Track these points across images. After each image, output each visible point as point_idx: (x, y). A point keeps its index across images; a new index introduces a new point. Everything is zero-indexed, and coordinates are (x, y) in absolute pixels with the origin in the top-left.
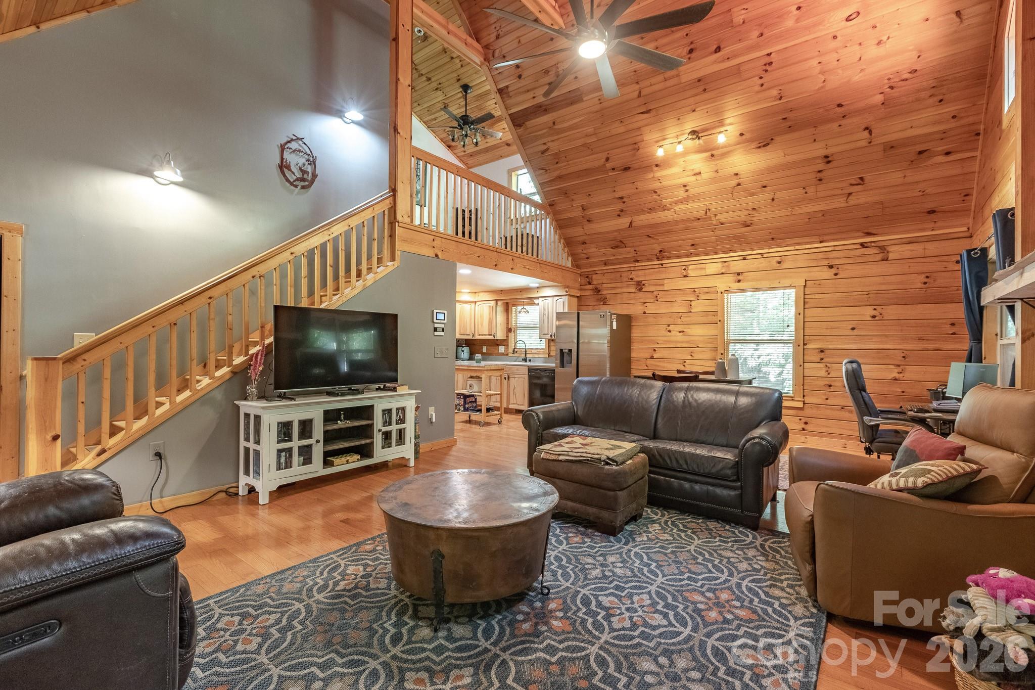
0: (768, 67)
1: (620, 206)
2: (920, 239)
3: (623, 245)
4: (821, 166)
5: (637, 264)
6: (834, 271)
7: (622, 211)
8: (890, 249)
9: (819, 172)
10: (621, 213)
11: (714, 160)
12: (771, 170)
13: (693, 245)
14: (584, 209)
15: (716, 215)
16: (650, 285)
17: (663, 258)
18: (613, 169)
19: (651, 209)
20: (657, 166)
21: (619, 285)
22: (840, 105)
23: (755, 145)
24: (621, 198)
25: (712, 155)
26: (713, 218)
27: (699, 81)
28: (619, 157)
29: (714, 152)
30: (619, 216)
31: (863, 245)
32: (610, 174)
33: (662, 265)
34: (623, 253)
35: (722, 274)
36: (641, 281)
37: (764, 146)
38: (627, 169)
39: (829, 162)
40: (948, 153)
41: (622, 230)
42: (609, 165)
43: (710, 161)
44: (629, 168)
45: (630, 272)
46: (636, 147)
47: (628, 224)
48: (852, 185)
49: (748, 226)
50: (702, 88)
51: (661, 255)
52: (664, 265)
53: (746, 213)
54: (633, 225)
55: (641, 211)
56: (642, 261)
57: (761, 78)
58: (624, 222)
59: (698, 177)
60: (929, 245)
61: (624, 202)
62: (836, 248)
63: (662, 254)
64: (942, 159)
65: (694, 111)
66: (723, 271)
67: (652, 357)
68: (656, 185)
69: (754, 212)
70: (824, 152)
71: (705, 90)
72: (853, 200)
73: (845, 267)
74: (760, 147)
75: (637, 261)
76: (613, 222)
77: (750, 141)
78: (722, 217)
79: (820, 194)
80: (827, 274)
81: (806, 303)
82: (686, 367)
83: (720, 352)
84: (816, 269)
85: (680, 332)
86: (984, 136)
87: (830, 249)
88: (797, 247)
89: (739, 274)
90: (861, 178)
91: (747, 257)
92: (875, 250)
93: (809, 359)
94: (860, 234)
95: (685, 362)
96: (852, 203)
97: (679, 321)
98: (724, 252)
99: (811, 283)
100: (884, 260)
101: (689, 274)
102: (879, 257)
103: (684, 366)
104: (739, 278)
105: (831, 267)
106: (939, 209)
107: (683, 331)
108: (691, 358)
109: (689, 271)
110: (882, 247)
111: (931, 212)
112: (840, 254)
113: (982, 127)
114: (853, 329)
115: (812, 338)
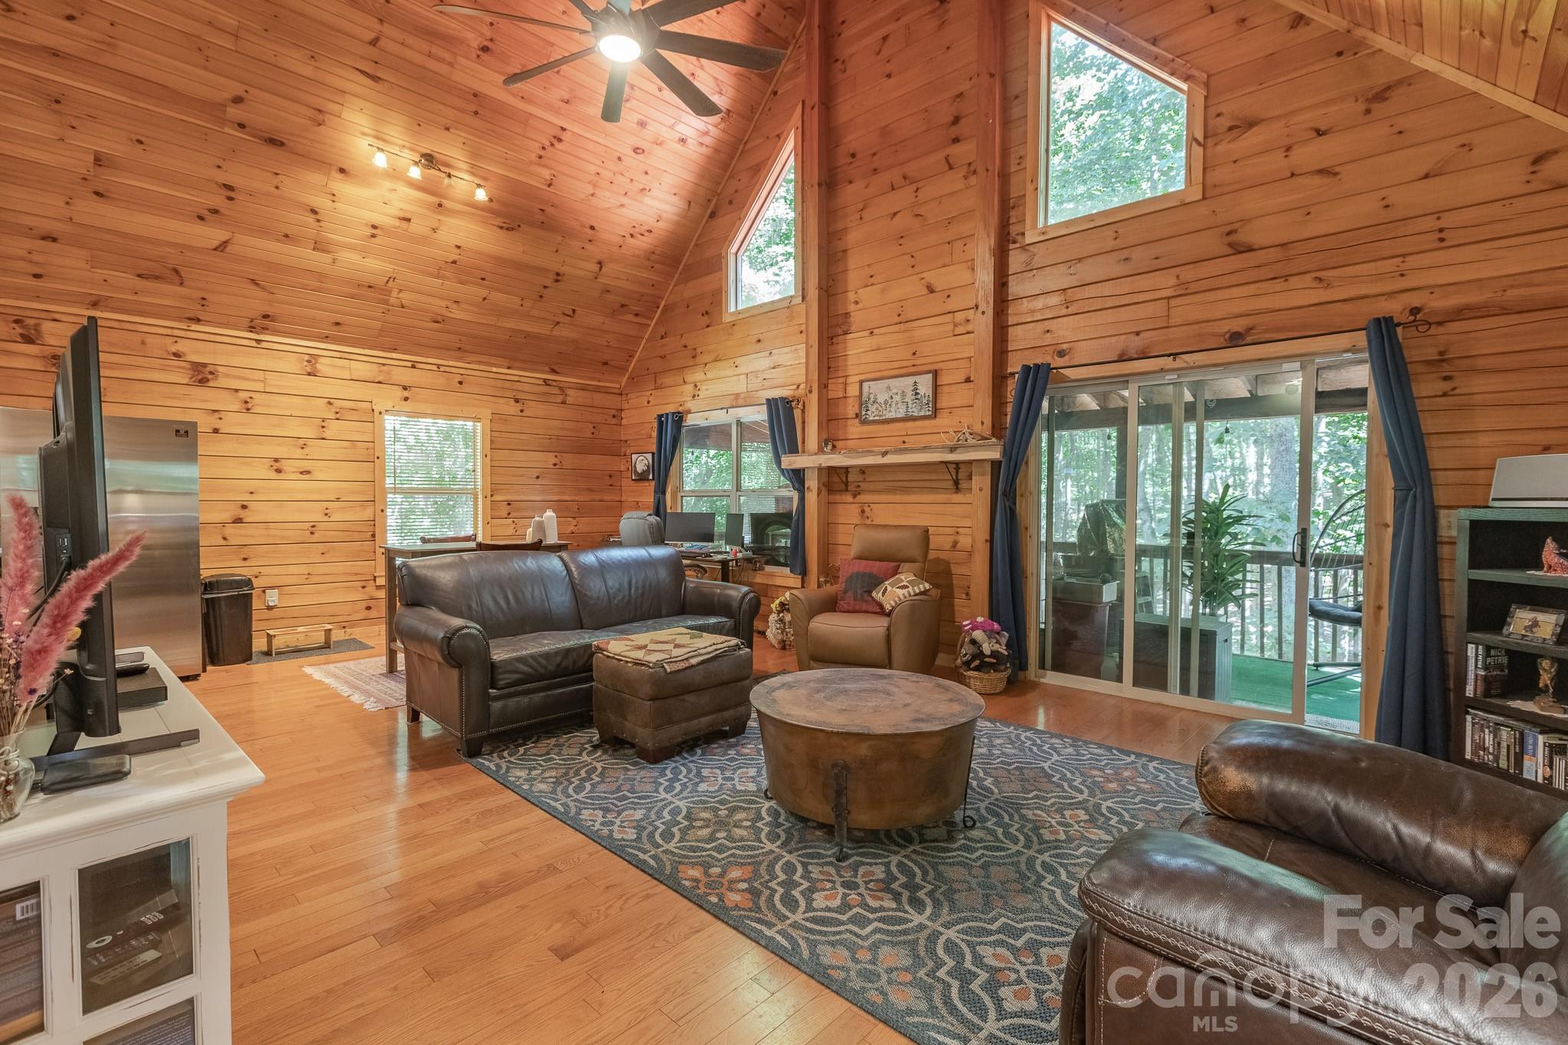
0: (555, 142)
1: (218, 200)
2: (591, 388)
3: (177, 280)
4: (549, 282)
5: (194, 327)
6: (519, 406)
7: (216, 212)
8: (570, 392)
9: (545, 287)
10: (208, 215)
11: (440, 213)
12: (500, 261)
13: (337, 324)
14: (98, 160)
15: (400, 291)
16: (227, 376)
17: (264, 329)
18: (242, 126)
19: (286, 236)
20: (342, 171)
21: (141, 361)
22: (592, 228)
23: (499, 221)
24: (230, 188)
25: (440, 205)
26: (394, 294)
27: (475, 95)
28: (265, 112)
29: (445, 202)
30: (201, 218)
31: (546, 382)
32: (227, 130)
33: (258, 341)
34: (165, 294)
35: (380, 382)
36: (205, 365)
37: (508, 229)
38: (273, 142)
39: (557, 281)
40: (637, 315)
41: (192, 248)
42: (234, 112)
43: (434, 212)
44: (282, 144)
45: (170, 340)
46: (319, 117)
47: (216, 243)
48: (564, 314)
49: (438, 322)
50: (474, 108)
51: (263, 323)
52: (264, 345)
53: (444, 303)
54: (228, 249)
55: (264, 232)
56: (208, 323)
57: (544, 148)
58: (210, 234)
59: (404, 224)
60: (598, 396)
61: (230, 199)
62: (522, 379)
63: (266, 322)
64: (631, 317)
65: (447, 129)
66: (380, 379)
67: (238, 521)
68: (321, 202)
69: (455, 306)
70: (557, 268)
71: (476, 113)
72: (558, 332)
73: (530, 403)
74: (502, 228)
75: (198, 321)
76: (174, 225)
77: (496, 213)
78: (406, 297)
79: (535, 313)
80: (513, 409)
81: (492, 442)
82: (316, 535)
83: (379, 507)
84: (502, 400)
85: (301, 473)
86: (662, 311)
87: (516, 378)
88: (482, 367)
89: (405, 388)
90: (574, 311)
91: (417, 365)
92: (557, 391)
93: (496, 513)
94: (547, 369)
95: (313, 526)
96: (555, 333)
97: (298, 453)
98: (383, 349)
99: (497, 417)
100: (564, 403)
101: (318, 371)
102: (560, 399)
103: (312, 533)
104: (406, 394)
105: (517, 401)
106: (610, 363)
107: (308, 472)
108: (326, 519)
109: (318, 366)
110: (561, 389)
111: (605, 364)
112: (526, 388)
113: (663, 303)
114: (538, 477)
115: (498, 487)
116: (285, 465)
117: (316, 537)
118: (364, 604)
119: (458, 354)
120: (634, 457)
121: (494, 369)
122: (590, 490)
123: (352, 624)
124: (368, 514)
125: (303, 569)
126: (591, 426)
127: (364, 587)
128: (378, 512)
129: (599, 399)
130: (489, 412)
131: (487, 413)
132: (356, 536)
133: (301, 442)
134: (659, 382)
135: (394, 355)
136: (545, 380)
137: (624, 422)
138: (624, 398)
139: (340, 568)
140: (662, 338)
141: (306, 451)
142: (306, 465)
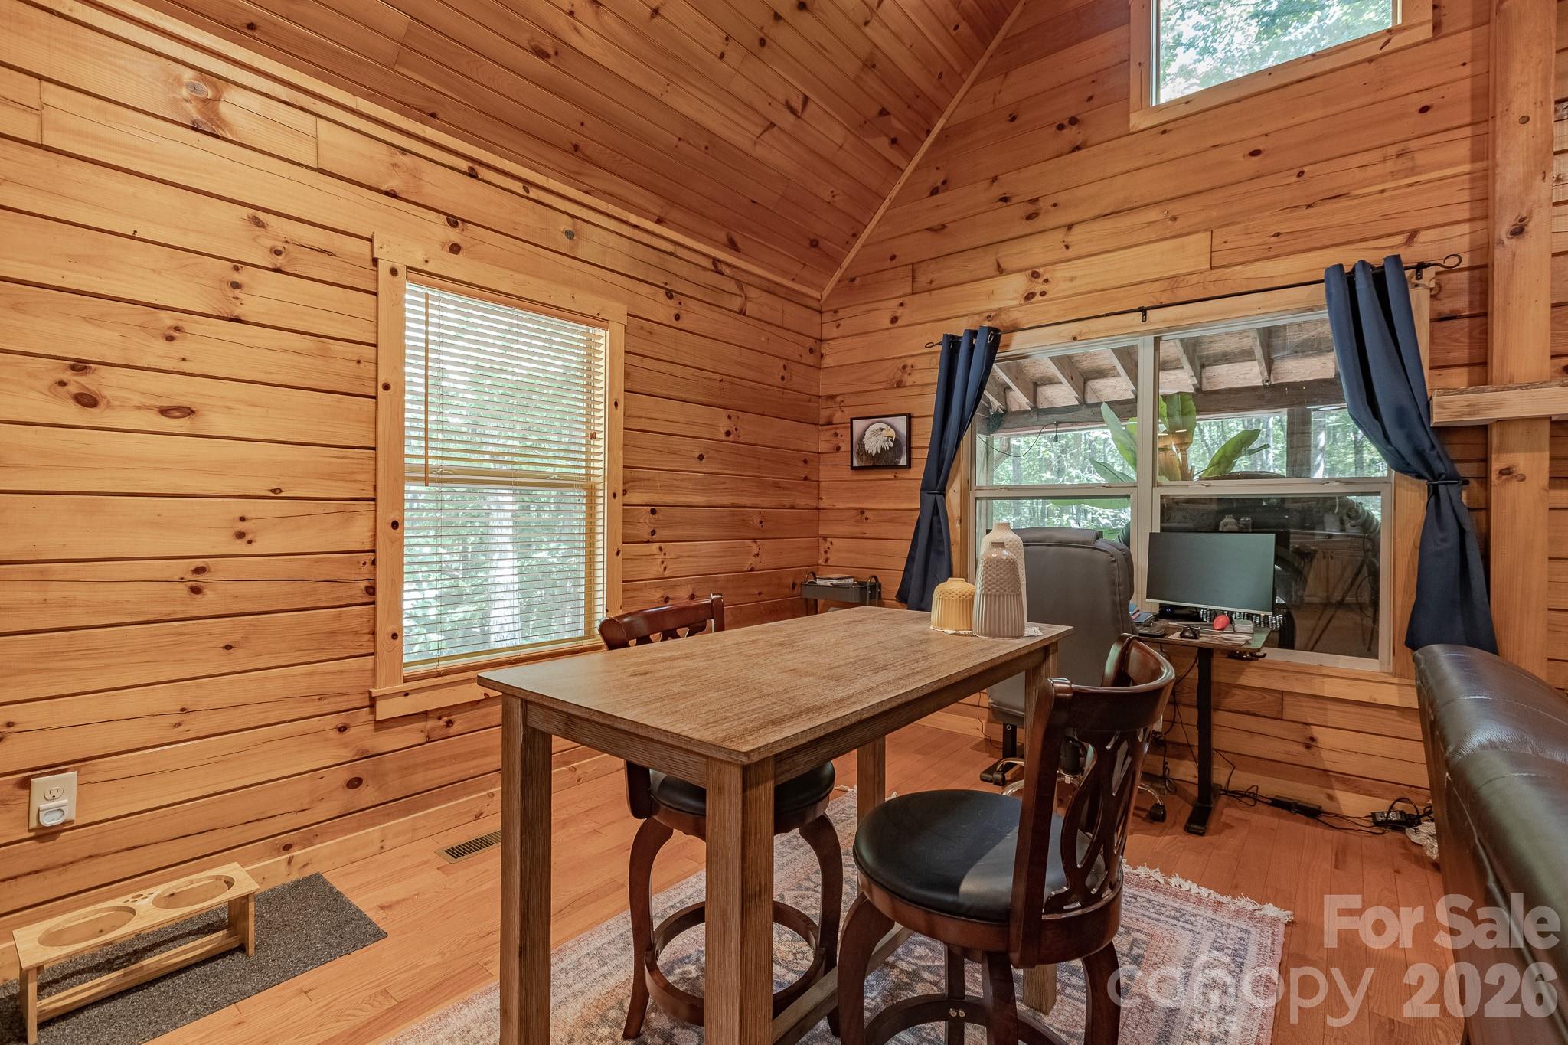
2: (780, 292)
6: (673, 307)
8: (752, 293)
31: (715, 265)
35: (392, 195)
40: (894, 141)
48: (787, 105)
60: (790, 308)
62: (679, 251)
64: (883, 145)
66: (396, 186)
72: (765, 147)
73: (691, 303)
79: (739, 84)
80: (661, 310)
81: (627, 375)
82: (209, 595)
83: (385, 517)
84: (645, 289)
85: (164, 412)
86: (937, 140)
87: (669, 247)
88: (611, 209)
89: (453, 221)
90: (806, 99)
91: (483, 173)
92: (732, 287)
93: (633, 532)
94: (722, 236)
95: (199, 570)
96: (760, 152)
97: (157, 352)
98: (404, 107)
99: (637, 323)
100: (742, 312)
101: (222, 122)
102: (736, 303)
103: (196, 590)
104: (454, 235)
105: (670, 295)
106: (823, 244)
107: (188, 412)
108: (240, 547)
109: (223, 108)
110: (740, 284)
111: (814, 244)
112: (684, 270)
113: (940, 124)
114: (701, 457)
115: (641, 474)
116: (106, 382)
117: (209, 601)
118: (344, 775)
119: (571, 163)
120: (859, 425)
121: (634, 219)
122: (777, 486)
123: (310, 833)
124: (358, 533)
125: (166, 699)
126: (780, 363)
127: (342, 729)
128: (384, 526)
129: (792, 314)
130: (624, 309)
131: (617, 311)
132: (326, 593)
133: (167, 319)
134: (923, 280)
135: (429, 132)
136: (715, 261)
137: (828, 361)
138: (827, 317)
139: (276, 683)
140: (935, 191)
141: (180, 347)
142: (180, 391)
